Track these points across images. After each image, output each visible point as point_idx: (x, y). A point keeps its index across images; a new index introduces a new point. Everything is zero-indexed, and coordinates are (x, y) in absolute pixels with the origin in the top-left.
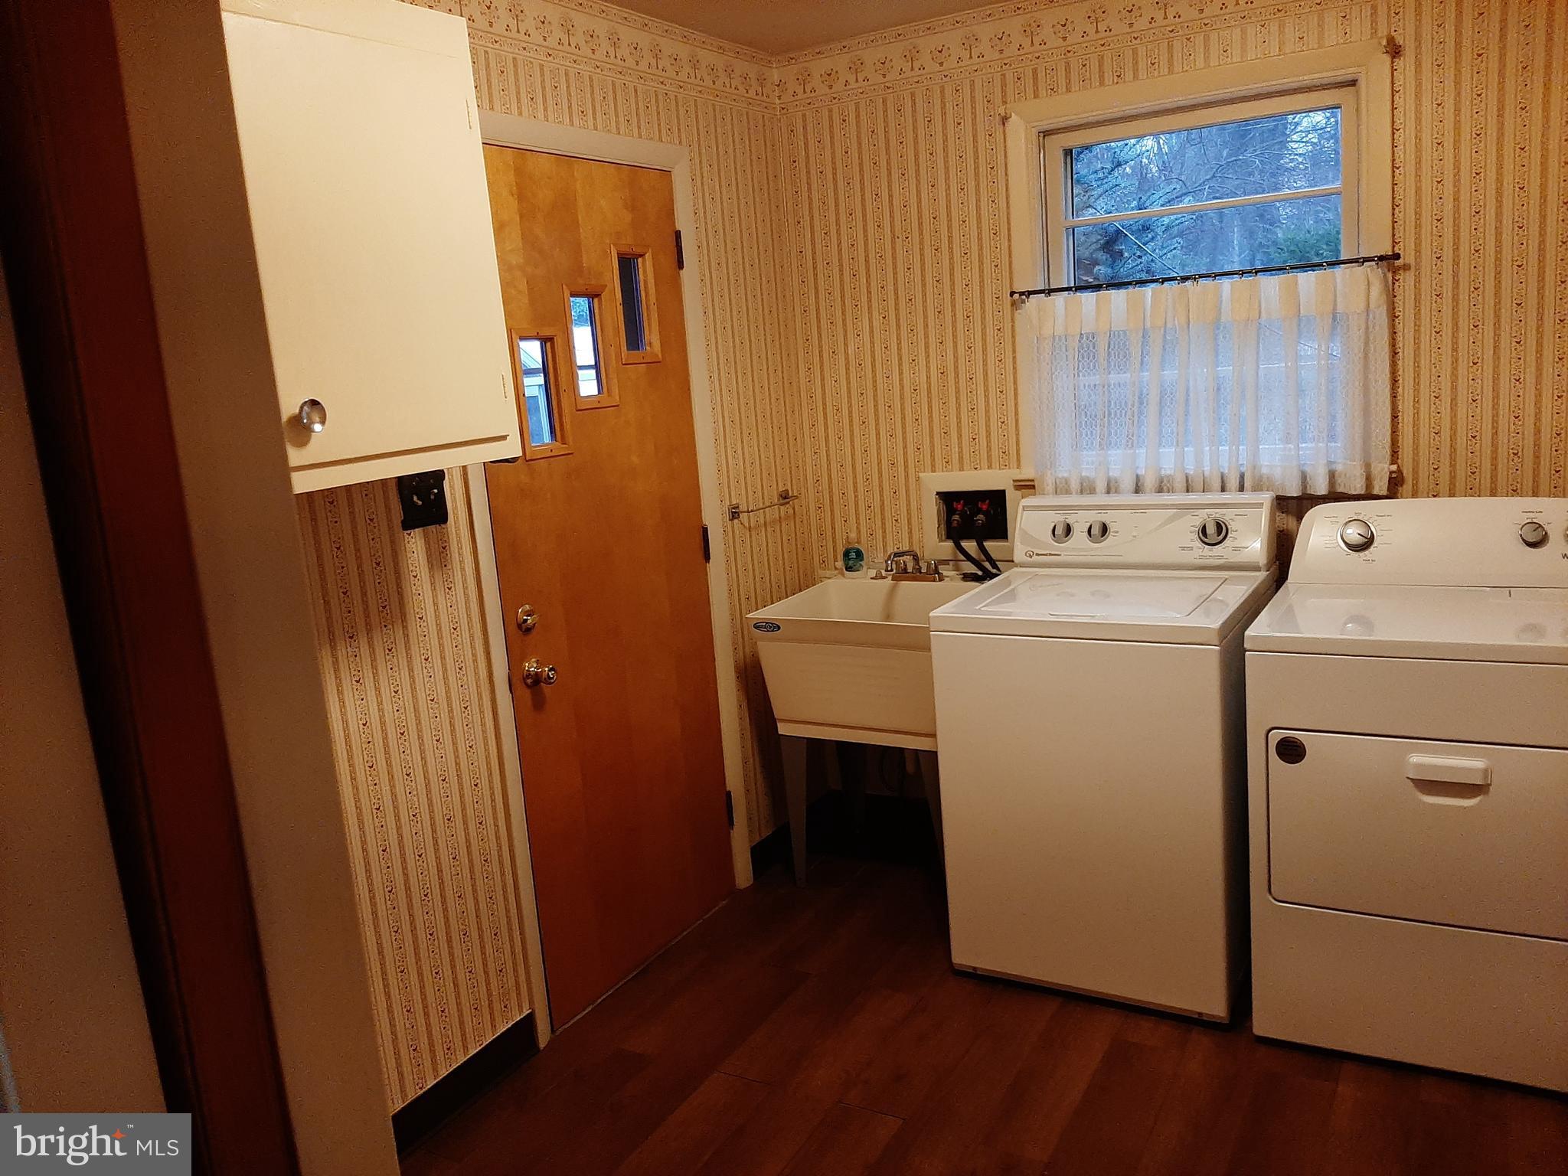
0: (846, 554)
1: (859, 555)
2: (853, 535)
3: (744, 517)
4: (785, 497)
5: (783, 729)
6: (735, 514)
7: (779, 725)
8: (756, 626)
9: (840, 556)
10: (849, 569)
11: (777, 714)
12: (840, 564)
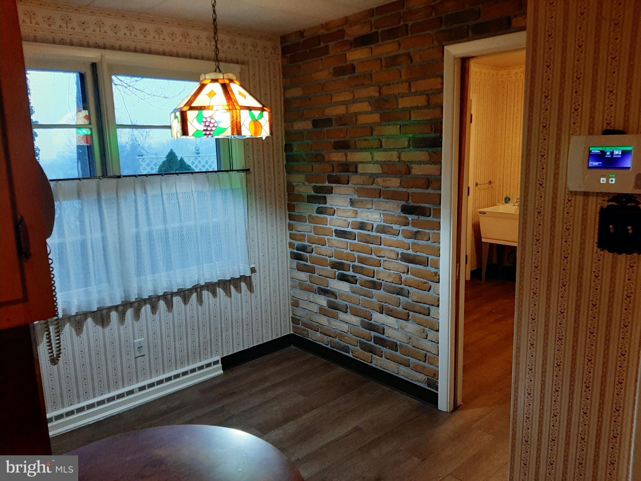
0: (506, 199)
1: (509, 199)
2: (508, 194)
3: (479, 186)
4: (490, 182)
5: (483, 240)
6: (477, 185)
7: (482, 239)
8: (480, 213)
9: (504, 199)
10: (506, 203)
11: (482, 236)
12: (504, 202)
